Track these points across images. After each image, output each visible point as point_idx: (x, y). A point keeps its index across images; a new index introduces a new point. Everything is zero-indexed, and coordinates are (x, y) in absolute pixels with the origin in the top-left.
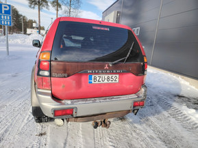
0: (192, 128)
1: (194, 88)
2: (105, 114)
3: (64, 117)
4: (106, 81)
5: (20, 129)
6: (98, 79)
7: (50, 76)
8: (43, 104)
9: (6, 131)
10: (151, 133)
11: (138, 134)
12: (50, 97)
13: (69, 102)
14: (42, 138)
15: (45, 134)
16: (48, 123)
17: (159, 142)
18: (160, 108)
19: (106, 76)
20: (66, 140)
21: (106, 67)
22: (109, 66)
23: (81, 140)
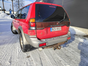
0: (85, 46)
1: (80, 31)
2: (57, 44)
3: (43, 47)
4: (57, 30)
5: (17, 56)
6: (54, 29)
7: (36, 29)
8: (33, 42)
9: (11, 58)
10: (72, 50)
11: (67, 51)
12: (37, 39)
13: (44, 40)
14: (29, 58)
15: (29, 56)
16: (29, 52)
17: (76, 53)
18: (71, 40)
19: (57, 28)
20: (40, 58)
21: (57, 24)
22: (58, 23)
23: (46, 57)
